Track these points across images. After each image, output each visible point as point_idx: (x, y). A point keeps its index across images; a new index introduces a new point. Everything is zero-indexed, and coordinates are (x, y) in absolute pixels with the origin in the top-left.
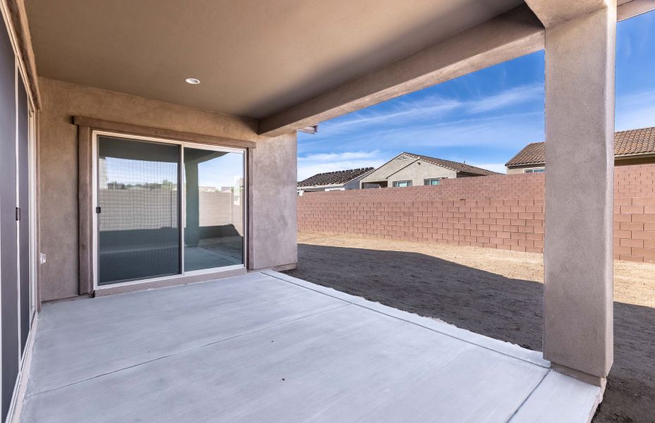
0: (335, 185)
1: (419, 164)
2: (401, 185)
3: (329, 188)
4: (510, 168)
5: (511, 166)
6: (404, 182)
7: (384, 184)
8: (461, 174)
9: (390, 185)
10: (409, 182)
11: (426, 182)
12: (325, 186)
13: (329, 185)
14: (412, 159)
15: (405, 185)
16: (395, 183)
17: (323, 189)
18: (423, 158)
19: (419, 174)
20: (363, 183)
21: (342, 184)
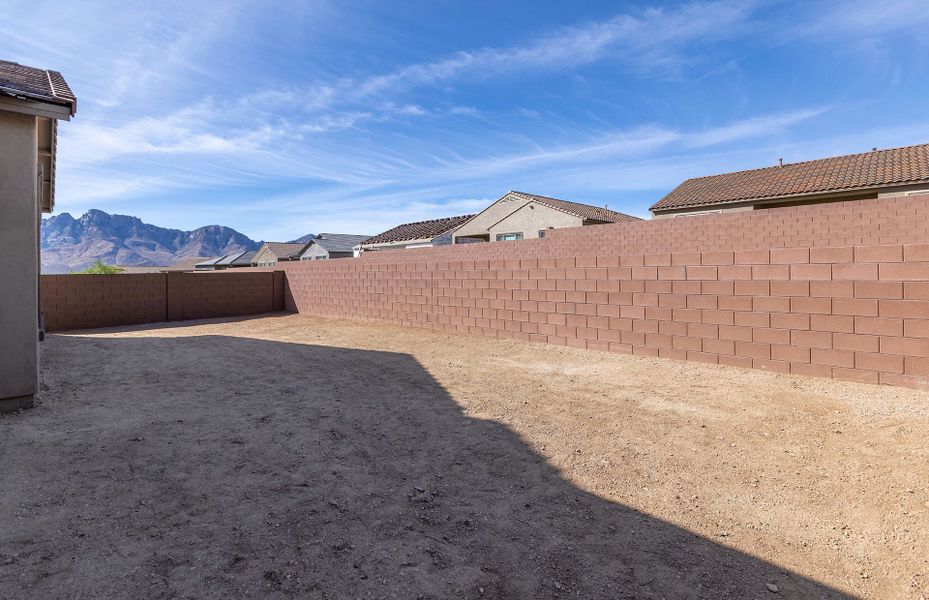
0: (419, 241)
1: (532, 208)
2: (508, 239)
3: (412, 245)
4: (656, 213)
5: (658, 210)
6: (512, 235)
7: (486, 238)
8: (589, 222)
9: (493, 238)
10: (518, 235)
11: (542, 234)
12: (406, 242)
13: (412, 241)
14: (522, 201)
15: (513, 238)
16: (499, 237)
17: (404, 246)
18: (538, 198)
19: (532, 222)
20: (456, 238)
21: (429, 240)
